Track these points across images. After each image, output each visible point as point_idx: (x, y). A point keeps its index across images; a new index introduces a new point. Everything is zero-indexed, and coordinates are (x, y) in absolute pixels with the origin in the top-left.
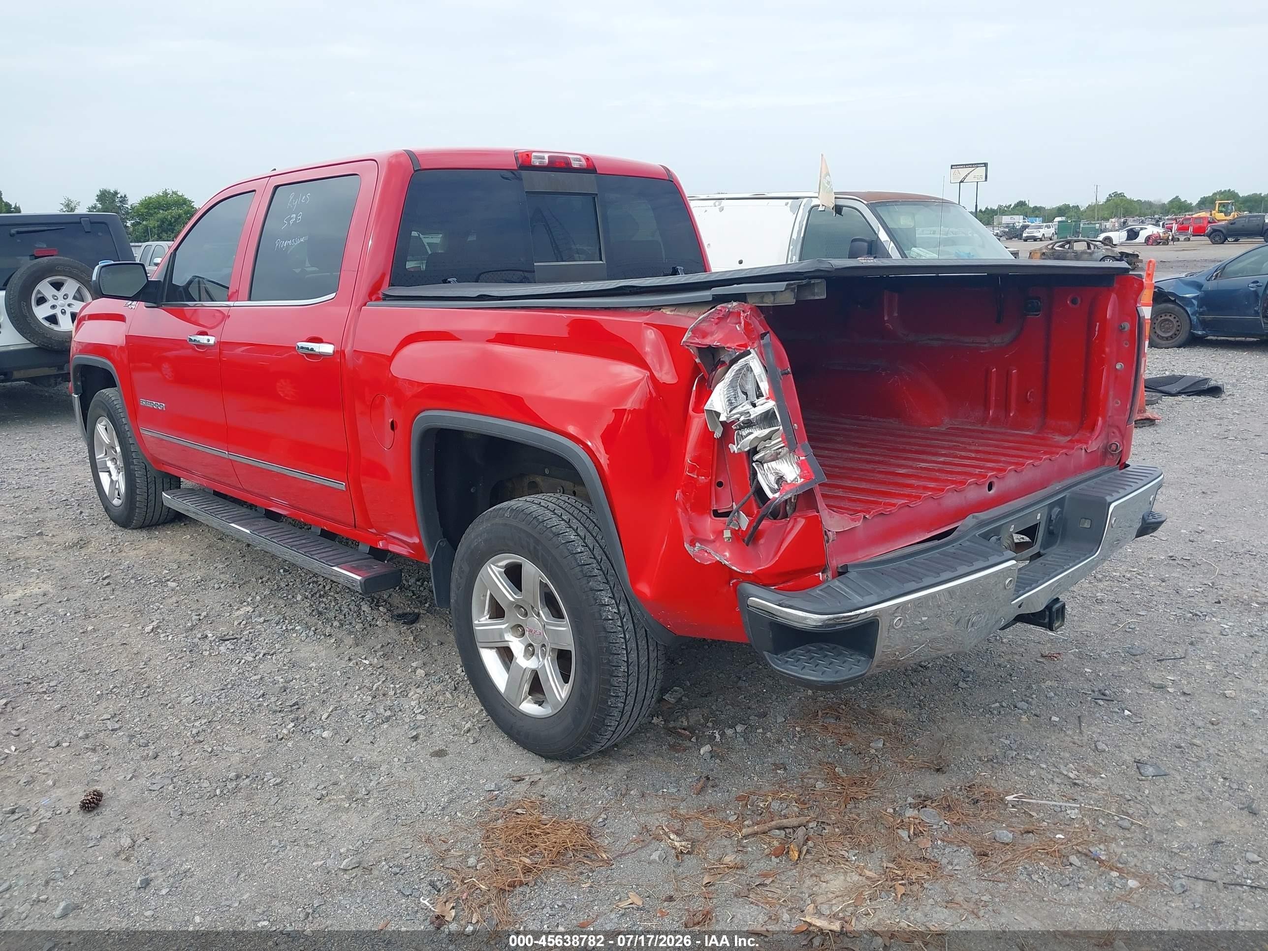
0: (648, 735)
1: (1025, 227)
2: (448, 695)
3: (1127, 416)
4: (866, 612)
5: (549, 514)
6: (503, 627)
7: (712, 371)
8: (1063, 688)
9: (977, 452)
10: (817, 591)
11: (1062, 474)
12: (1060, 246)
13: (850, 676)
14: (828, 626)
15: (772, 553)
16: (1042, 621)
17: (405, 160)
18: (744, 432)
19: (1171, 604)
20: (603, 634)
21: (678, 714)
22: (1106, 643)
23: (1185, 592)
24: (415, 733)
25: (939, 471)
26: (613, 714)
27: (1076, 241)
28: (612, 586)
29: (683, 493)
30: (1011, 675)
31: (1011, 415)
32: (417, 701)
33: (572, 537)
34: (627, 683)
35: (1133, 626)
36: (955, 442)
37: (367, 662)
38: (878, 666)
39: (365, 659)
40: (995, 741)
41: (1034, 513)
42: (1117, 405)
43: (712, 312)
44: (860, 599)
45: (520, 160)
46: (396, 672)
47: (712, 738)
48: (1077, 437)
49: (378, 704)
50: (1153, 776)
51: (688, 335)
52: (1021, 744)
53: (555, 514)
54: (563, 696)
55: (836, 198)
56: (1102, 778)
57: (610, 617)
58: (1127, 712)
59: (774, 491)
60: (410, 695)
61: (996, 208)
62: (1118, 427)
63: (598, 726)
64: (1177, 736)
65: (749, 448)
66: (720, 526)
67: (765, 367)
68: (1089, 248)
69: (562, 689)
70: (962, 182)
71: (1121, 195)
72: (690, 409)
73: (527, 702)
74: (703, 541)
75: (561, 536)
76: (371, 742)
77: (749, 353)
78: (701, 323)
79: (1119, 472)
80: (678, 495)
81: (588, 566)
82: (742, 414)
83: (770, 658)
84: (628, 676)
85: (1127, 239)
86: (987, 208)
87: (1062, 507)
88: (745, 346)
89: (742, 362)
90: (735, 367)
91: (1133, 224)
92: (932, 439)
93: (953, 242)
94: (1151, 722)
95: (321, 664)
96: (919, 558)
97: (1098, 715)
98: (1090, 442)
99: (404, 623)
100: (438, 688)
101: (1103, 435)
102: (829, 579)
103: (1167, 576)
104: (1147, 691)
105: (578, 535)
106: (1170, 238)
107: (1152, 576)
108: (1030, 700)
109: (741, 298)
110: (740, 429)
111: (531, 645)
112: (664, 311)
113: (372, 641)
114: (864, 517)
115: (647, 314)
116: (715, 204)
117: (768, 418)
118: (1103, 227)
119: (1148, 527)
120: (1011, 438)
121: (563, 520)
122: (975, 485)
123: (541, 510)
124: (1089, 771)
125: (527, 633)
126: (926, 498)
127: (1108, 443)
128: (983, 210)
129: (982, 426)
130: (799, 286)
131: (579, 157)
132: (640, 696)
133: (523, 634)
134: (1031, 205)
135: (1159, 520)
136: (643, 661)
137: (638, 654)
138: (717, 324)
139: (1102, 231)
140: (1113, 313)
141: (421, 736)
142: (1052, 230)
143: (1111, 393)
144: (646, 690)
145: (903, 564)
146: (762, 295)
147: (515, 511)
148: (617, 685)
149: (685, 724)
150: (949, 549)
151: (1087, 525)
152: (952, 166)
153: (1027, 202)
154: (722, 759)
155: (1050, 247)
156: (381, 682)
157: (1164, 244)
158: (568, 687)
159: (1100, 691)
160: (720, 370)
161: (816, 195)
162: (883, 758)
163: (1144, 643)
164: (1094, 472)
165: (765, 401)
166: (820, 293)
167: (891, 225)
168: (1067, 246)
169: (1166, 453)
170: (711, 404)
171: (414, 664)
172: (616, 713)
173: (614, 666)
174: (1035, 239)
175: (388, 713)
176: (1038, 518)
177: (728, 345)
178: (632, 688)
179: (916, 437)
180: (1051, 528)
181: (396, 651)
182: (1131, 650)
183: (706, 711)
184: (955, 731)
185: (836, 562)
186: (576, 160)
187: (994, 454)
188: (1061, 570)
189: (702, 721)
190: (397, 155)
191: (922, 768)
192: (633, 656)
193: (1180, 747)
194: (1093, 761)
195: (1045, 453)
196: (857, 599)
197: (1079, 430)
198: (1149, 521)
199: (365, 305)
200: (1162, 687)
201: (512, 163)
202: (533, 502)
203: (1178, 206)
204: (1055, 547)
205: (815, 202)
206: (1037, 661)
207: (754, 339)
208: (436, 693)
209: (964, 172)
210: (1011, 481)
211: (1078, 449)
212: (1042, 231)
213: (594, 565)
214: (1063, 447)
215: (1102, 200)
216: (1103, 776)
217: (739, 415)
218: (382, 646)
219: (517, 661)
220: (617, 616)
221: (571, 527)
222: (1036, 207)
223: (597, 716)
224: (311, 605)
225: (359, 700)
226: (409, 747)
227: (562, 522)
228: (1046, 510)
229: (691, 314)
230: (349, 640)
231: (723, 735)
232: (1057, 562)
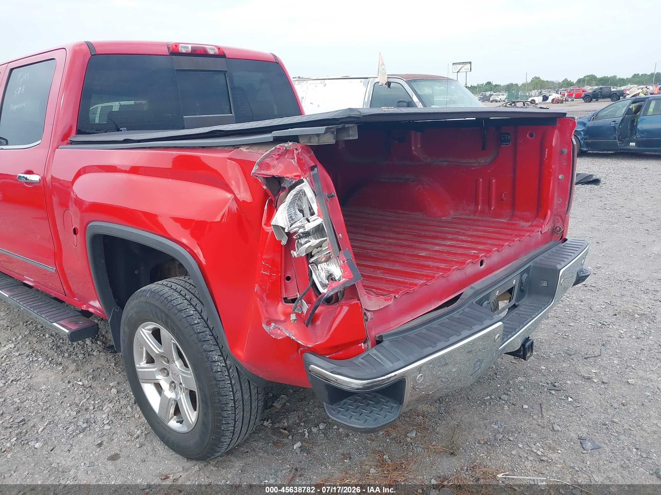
0: (260, 435)
1: (491, 95)
2: (129, 408)
3: (566, 209)
4: (396, 375)
5: (176, 295)
6: (154, 370)
7: (276, 195)
8: (529, 382)
9: (472, 236)
10: (359, 359)
11: (527, 249)
12: (510, 105)
13: (385, 423)
14: (368, 388)
15: (326, 332)
16: (518, 354)
17: (85, 47)
18: (303, 241)
19: (588, 317)
20: (214, 382)
21: (282, 416)
22: (552, 347)
23: (595, 308)
24: (100, 442)
25: (449, 253)
26: (226, 435)
27: (518, 102)
28: (221, 347)
29: (260, 286)
30: (496, 374)
31: (492, 209)
32: (106, 415)
33: (192, 312)
34: (235, 414)
35: (567, 334)
36: (458, 229)
37: (81, 383)
38: (407, 406)
39: (80, 381)
40: (488, 427)
41: (511, 280)
42: (560, 202)
43: (273, 150)
44: (391, 364)
45: (171, 49)
46: (99, 390)
47: (303, 434)
48: (534, 223)
49: (80, 417)
50: (591, 450)
51: (255, 168)
52: (505, 427)
53: (181, 294)
54: (193, 420)
55: (388, 78)
56: (559, 453)
57: (219, 370)
58: (570, 399)
59: (324, 286)
60: (104, 409)
61: (476, 86)
62: (561, 217)
63: (217, 443)
64: (603, 416)
65: (305, 254)
66: (289, 310)
67: (314, 192)
68: (524, 105)
69: (192, 415)
70: (458, 72)
71: (538, 78)
72: (263, 223)
73: (173, 420)
74: (276, 322)
75: (183, 312)
76: (68, 450)
77: (303, 182)
78: (265, 158)
79: (562, 245)
80: (257, 288)
81: (202, 334)
82: (300, 227)
83: (327, 408)
84: (235, 409)
85: (543, 101)
86: (471, 86)
87: (528, 273)
88: (300, 176)
89: (298, 188)
90: (293, 192)
91: (545, 92)
92: (443, 227)
93: (454, 102)
94: (586, 406)
95: (49, 387)
96: (435, 324)
97: (552, 402)
98: (543, 226)
99: (111, 352)
100: (123, 402)
101: (551, 222)
102: (369, 347)
103: (584, 298)
104: (580, 382)
105: (196, 310)
106: (564, 100)
107: (575, 298)
108: (509, 393)
109: (295, 139)
110: (299, 239)
111: (173, 382)
112: (242, 149)
113: (89, 368)
114: (395, 297)
115: (231, 151)
116: (321, 82)
117: (319, 230)
118: (530, 95)
119: (580, 279)
120: (492, 225)
121: (186, 299)
122: (472, 264)
123: (171, 292)
124: (550, 448)
125: (170, 374)
126: (438, 277)
127: (554, 226)
128: (470, 86)
129: (474, 216)
130: (338, 130)
131: (213, 47)
132: (246, 420)
133: (168, 375)
134: (494, 84)
135: (587, 274)
136: (246, 397)
137: (242, 393)
138: (277, 159)
139: (530, 97)
140: (556, 143)
141: (104, 443)
142: (505, 97)
143: (556, 194)
144: (250, 415)
145: (423, 330)
146: (309, 136)
147: (154, 293)
148: (227, 416)
149: (286, 424)
150: (456, 315)
151: (545, 284)
152: (453, 64)
153: (492, 82)
154: (308, 452)
155: (504, 105)
156: (86, 399)
157: (561, 103)
158: (196, 413)
159: (552, 383)
160: (282, 194)
161: (377, 76)
162: (416, 445)
163: (575, 346)
164: (547, 246)
165: (317, 217)
166: (353, 135)
167: (419, 93)
168: (513, 105)
169: (575, 219)
170: (276, 221)
171: (111, 384)
172: (228, 434)
173: (224, 404)
174: (496, 101)
175: (85, 425)
176: (514, 283)
177: (288, 175)
178: (239, 416)
179: (433, 226)
180: (522, 288)
181: (102, 374)
182: (568, 352)
183: (301, 413)
184: (462, 419)
185: (374, 333)
186: (210, 49)
187: (484, 237)
188: (531, 319)
189: (298, 421)
190: (81, 45)
191: (442, 452)
192: (239, 395)
193: (606, 425)
194: (552, 439)
195: (517, 236)
196: (389, 365)
197: (536, 218)
198: (580, 275)
199: (58, 148)
200: (589, 379)
201: (165, 51)
202: (166, 286)
203: (567, 84)
204: (524, 299)
205: (377, 80)
206: (512, 362)
207: (306, 170)
208: (121, 407)
209: (459, 66)
210: (495, 257)
211: (536, 232)
212: (500, 97)
213: (207, 333)
214: (527, 231)
215: (529, 81)
216: (559, 451)
217: (298, 229)
218: (94, 371)
219: (165, 393)
220: (224, 369)
221: (191, 304)
222: (496, 85)
223: (215, 437)
224: (53, 341)
225: (67, 415)
226: (94, 453)
227: (185, 301)
228: (518, 277)
229: (260, 151)
230: (72, 367)
231: (310, 432)
232: (527, 312)
